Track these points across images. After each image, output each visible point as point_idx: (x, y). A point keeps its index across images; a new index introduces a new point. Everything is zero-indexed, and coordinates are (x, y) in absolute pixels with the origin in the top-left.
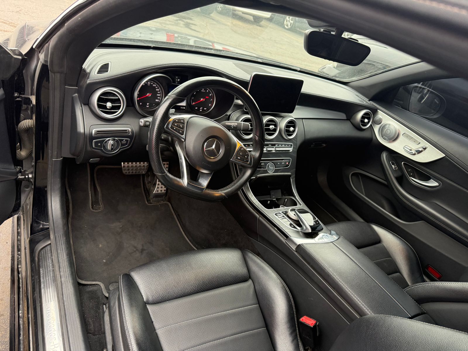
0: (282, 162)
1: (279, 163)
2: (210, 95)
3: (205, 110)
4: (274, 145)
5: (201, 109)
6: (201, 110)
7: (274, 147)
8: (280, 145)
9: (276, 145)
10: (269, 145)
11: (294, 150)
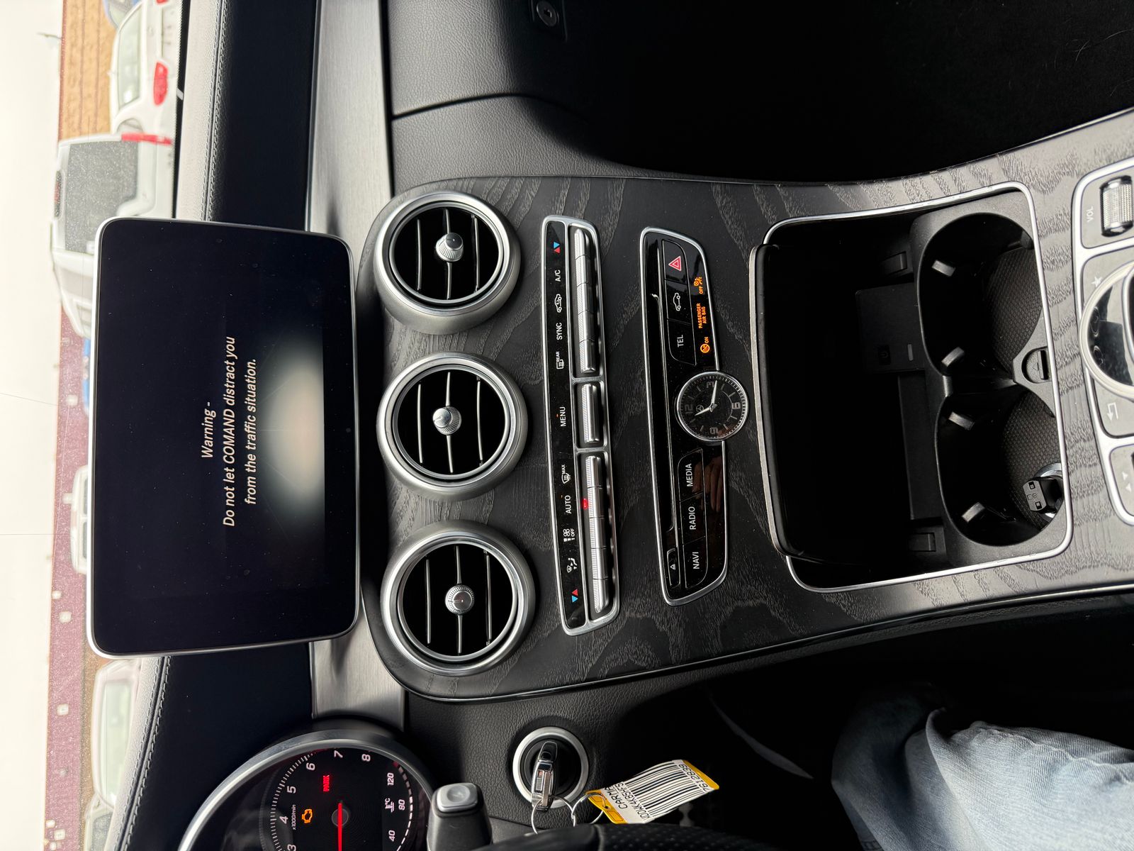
0: (672, 308)
1: (680, 341)
2: (311, 767)
3: (398, 778)
4: (559, 380)
5: (396, 805)
6: (402, 807)
7: (573, 380)
8: (559, 337)
9: (560, 364)
10: (563, 423)
11: (582, 206)
